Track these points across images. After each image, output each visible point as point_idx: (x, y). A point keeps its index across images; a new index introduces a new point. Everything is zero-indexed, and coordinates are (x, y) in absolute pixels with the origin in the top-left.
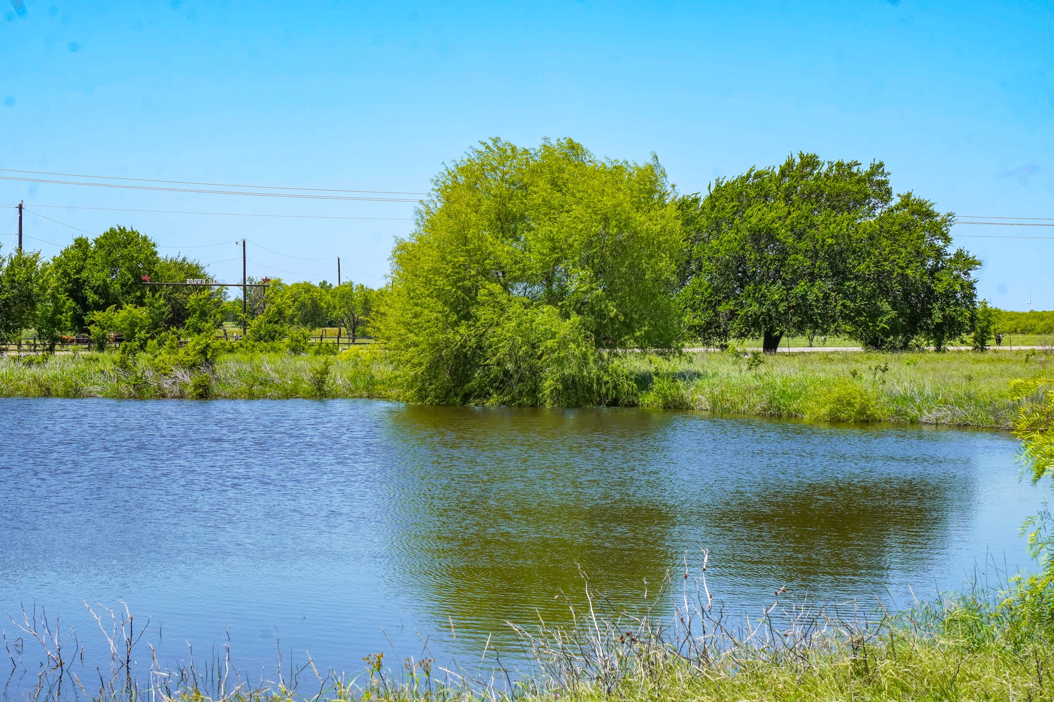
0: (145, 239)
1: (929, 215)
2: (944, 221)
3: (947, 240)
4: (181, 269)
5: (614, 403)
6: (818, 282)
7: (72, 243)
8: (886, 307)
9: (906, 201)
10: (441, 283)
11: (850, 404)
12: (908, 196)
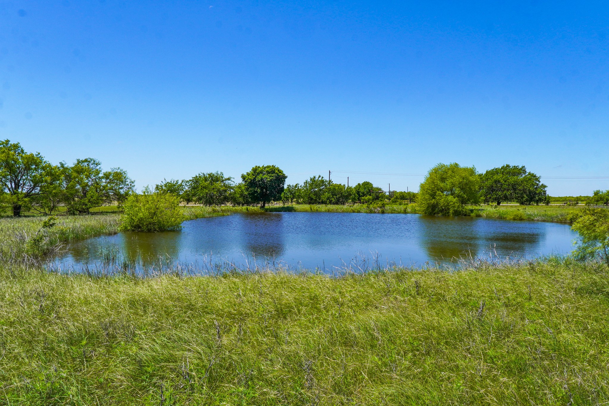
0: (371, 183)
1: (535, 176)
2: (539, 178)
3: (539, 182)
5: (465, 215)
6: (509, 191)
8: (525, 196)
9: (530, 174)
10: (429, 191)
11: (518, 216)
12: (530, 172)
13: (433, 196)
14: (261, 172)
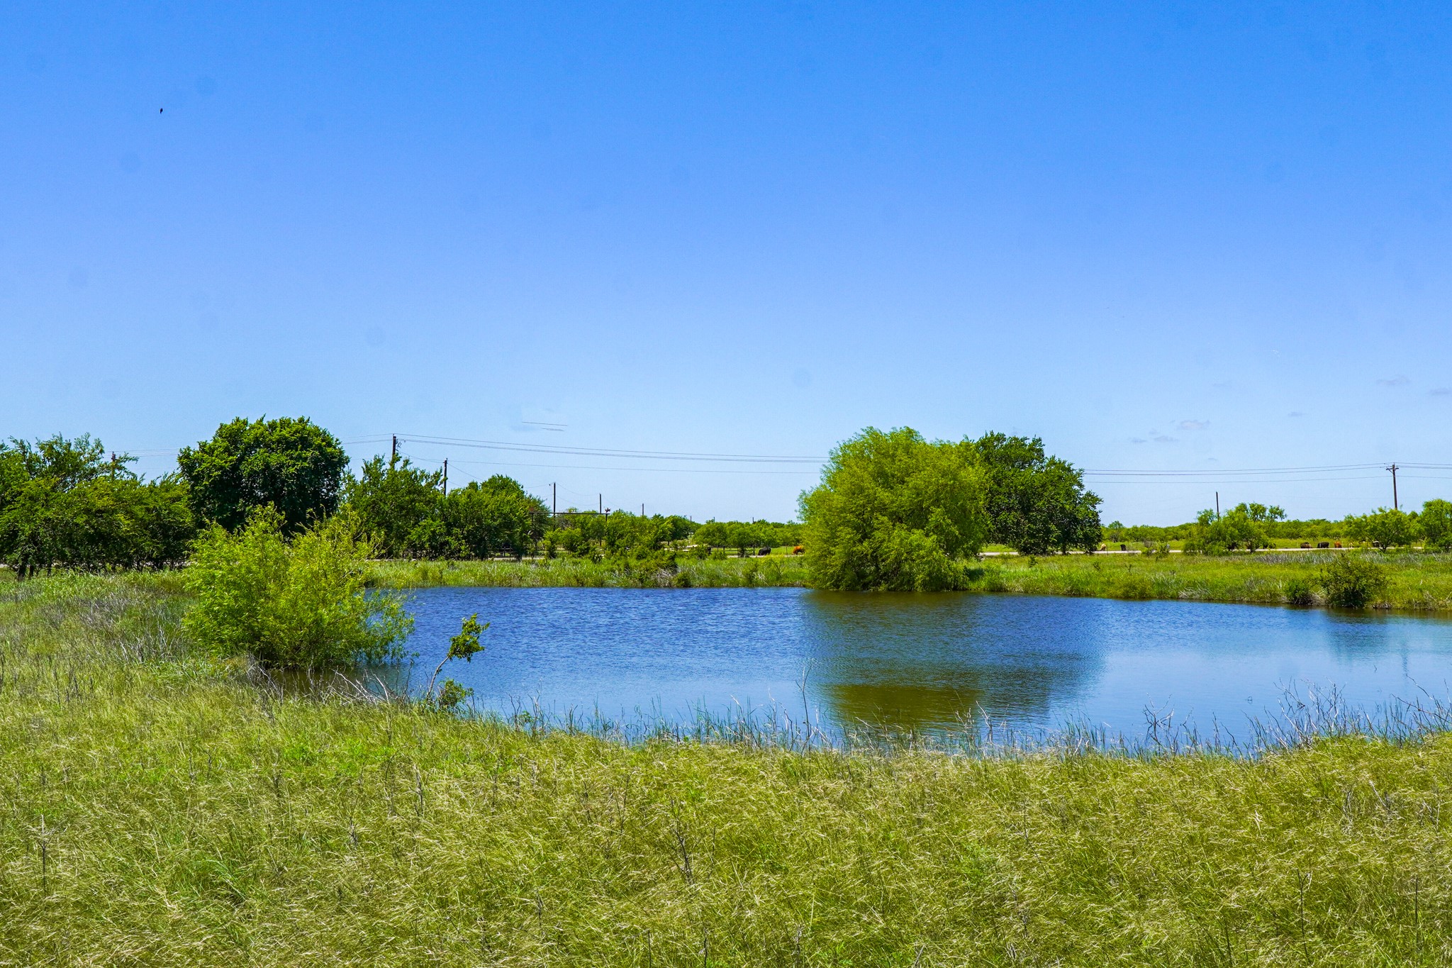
1: (1069, 470)
2: (1079, 474)
3: (1081, 486)
4: (529, 502)
6: (1013, 513)
7: (467, 485)
8: (1053, 527)
9: (1052, 462)
10: (849, 516)
11: (1135, 588)
12: (1054, 457)
13: (864, 531)
14: (257, 443)
